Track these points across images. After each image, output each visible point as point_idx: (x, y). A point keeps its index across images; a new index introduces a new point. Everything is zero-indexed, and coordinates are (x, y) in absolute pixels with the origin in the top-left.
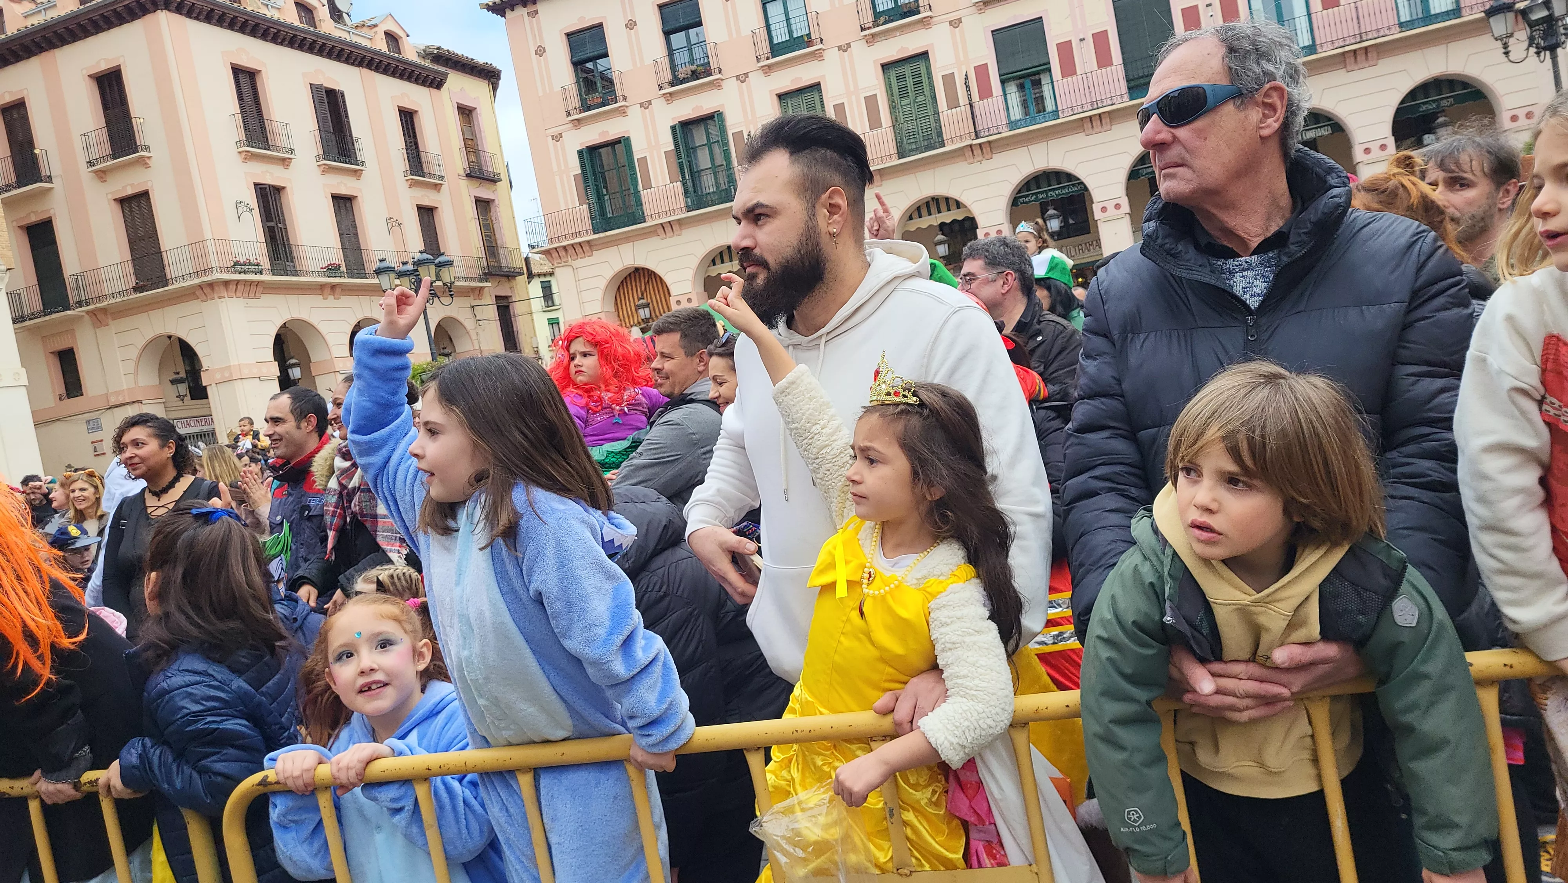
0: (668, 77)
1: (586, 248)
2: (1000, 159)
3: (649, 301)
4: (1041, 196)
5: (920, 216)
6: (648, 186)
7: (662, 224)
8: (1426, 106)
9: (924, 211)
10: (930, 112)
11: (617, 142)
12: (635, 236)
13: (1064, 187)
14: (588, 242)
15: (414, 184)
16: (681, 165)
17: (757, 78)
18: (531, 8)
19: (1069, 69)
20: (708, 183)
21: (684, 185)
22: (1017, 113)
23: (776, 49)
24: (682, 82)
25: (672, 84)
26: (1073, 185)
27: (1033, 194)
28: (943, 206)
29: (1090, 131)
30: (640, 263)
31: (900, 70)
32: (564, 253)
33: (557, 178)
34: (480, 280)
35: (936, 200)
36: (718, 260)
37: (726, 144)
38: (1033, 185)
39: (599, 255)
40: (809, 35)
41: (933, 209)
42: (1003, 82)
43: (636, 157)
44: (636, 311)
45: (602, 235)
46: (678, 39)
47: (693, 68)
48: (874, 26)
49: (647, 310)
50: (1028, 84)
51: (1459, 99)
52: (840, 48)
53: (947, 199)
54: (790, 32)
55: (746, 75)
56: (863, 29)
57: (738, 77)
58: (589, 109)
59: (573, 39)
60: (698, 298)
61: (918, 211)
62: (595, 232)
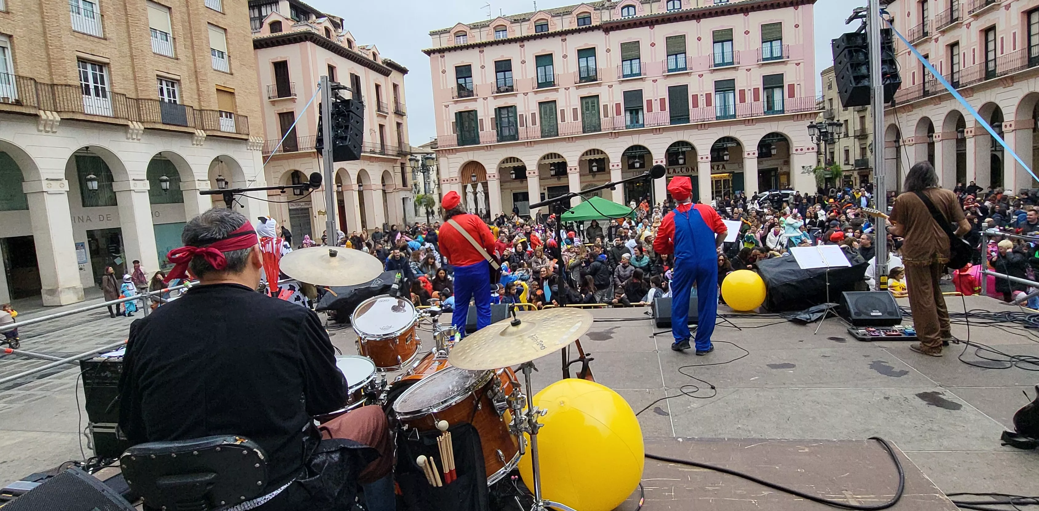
0: (496, 90)
1: (454, 151)
2: (621, 138)
3: (476, 174)
4: (633, 154)
5: (587, 155)
6: (482, 130)
7: (487, 146)
8: (768, 141)
9: (589, 153)
10: (597, 118)
11: (472, 111)
12: (475, 149)
13: (642, 152)
14: (455, 149)
15: (379, 116)
16: (497, 124)
17: (531, 95)
18: (442, 54)
19: (650, 110)
20: (506, 132)
21: (497, 131)
22: (628, 123)
23: (540, 85)
24: (501, 92)
25: (497, 93)
26: (645, 152)
27: (630, 153)
28: (596, 152)
29: (655, 133)
30: (475, 159)
31: (587, 100)
32: (445, 152)
33: (445, 122)
34: (397, 156)
35: (594, 150)
36: (505, 162)
37: (517, 118)
38: (631, 150)
39: (459, 155)
40: (554, 82)
41: (592, 153)
42: (625, 111)
43: (479, 118)
44: (470, 178)
45: (462, 147)
46: (501, 75)
47: (507, 88)
48: (580, 83)
49: (475, 178)
50: (634, 112)
51: (779, 140)
52: (565, 89)
53: (598, 150)
54: (546, 80)
55: (527, 93)
56: (576, 83)
57: (524, 94)
58: (462, 97)
59: (457, 68)
60: (497, 176)
61: (586, 153)
62: (459, 145)
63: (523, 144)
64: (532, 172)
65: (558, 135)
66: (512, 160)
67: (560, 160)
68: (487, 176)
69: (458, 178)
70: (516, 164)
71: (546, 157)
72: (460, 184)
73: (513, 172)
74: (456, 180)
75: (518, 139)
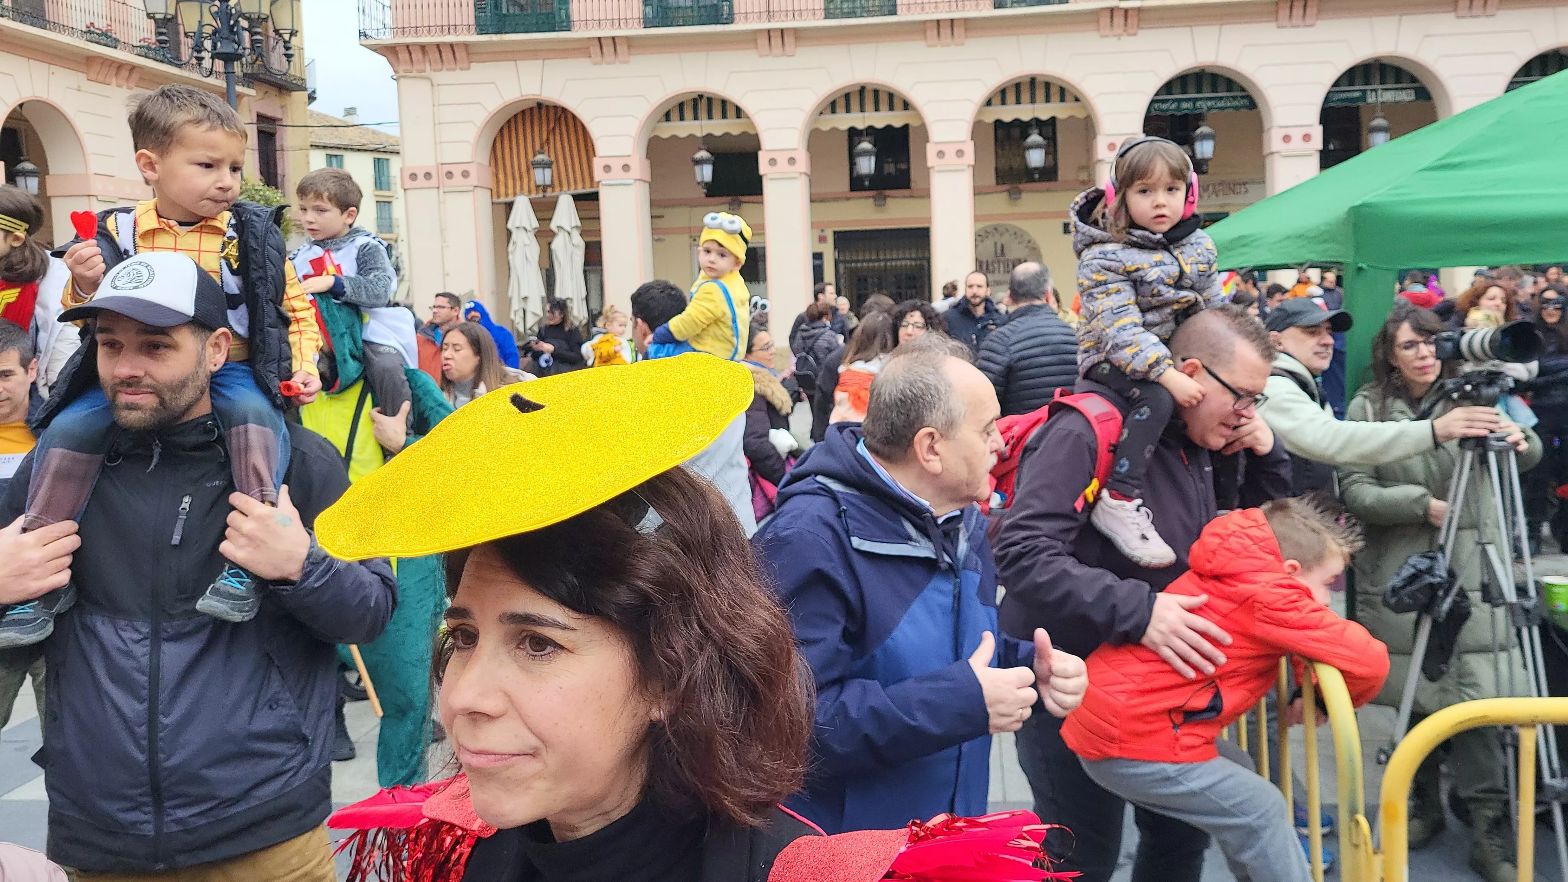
1: (461, 54)
2: (1148, 38)
3: (553, 158)
4: (1185, 105)
5: (1004, 103)
7: (599, 39)
12: (549, 50)
13: (1221, 98)
14: (466, 46)
26: (1234, 98)
27: (1174, 100)
28: (1040, 93)
29: (1286, 22)
30: (552, 96)
32: (420, 55)
36: (675, 115)
38: (1177, 88)
39: (480, 71)
41: (1025, 95)
44: (528, 171)
45: (495, 38)
49: (548, 172)
53: (1048, 84)
60: (640, 167)
61: (1002, 95)
62: (481, 29)
63: (750, 39)
64: (782, 159)
65: (893, 12)
66: (703, 106)
67: (896, 119)
68: (598, 164)
69: (473, 169)
70: (717, 127)
71: (841, 104)
72: (484, 197)
73: (703, 154)
74: (465, 174)
75: (730, 20)
